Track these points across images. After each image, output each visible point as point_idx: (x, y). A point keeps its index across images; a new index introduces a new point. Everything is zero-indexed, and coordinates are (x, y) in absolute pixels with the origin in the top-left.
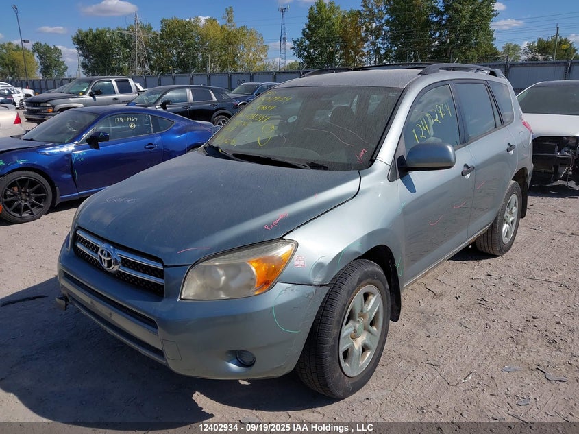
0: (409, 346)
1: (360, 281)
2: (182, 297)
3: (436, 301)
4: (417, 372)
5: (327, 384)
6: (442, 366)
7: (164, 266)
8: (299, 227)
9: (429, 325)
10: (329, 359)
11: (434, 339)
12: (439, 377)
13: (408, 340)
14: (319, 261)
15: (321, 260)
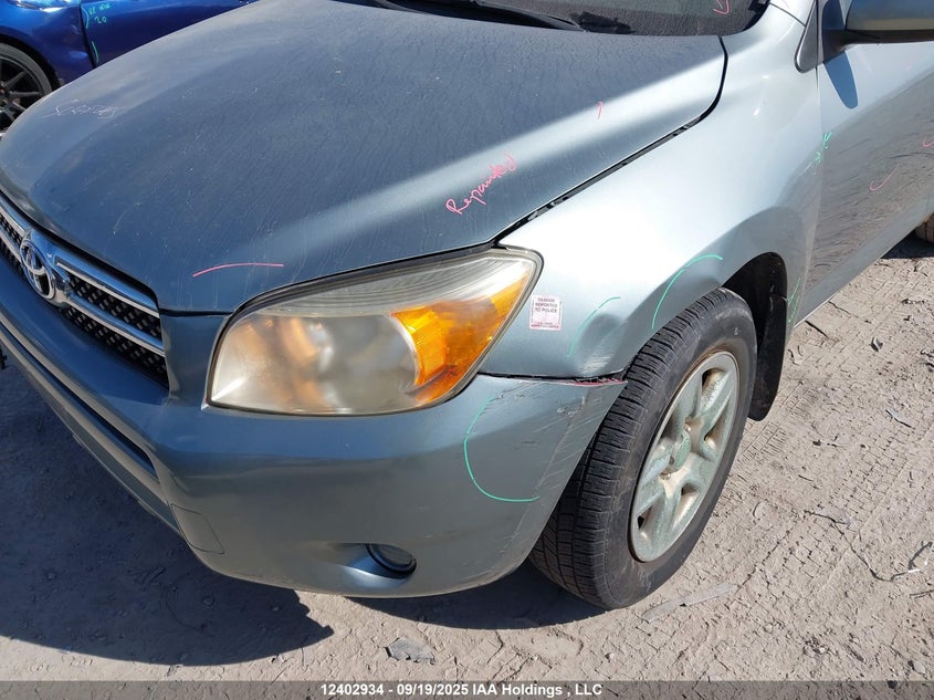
0: (773, 465)
1: (702, 346)
2: (214, 399)
3: (828, 354)
4: (795, 536)
5: (596, 590)
6: (854, 525)
7: (161, 311)
8: (549, 206)
9: (817, 414)
10: (606, 542)
11: (830, 452)
12: (849, 554)
13: (770, 450)
14: (605, 310)
15: (608, 309)
